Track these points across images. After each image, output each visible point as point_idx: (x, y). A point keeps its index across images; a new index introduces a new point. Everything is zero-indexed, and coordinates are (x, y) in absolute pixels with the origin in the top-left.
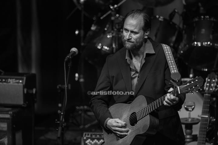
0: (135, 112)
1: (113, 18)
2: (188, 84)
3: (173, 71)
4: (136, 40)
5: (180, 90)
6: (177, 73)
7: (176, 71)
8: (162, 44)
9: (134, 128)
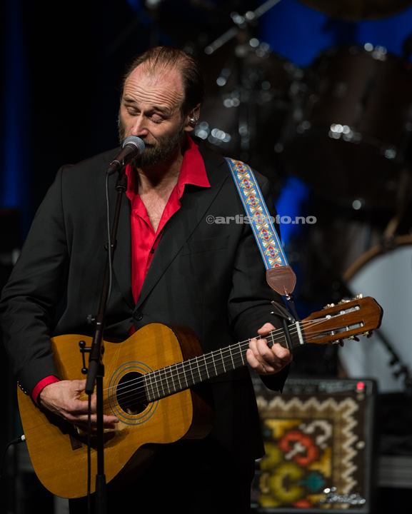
0: (142, 375)
1: (241, 51)
2: (328, 317)
3: (271, 262)
4: (161, 138)
5: (302, 332)
6: (284, 268)
7: (279, 260)
8: (227, 158)
9: (137, 421)
